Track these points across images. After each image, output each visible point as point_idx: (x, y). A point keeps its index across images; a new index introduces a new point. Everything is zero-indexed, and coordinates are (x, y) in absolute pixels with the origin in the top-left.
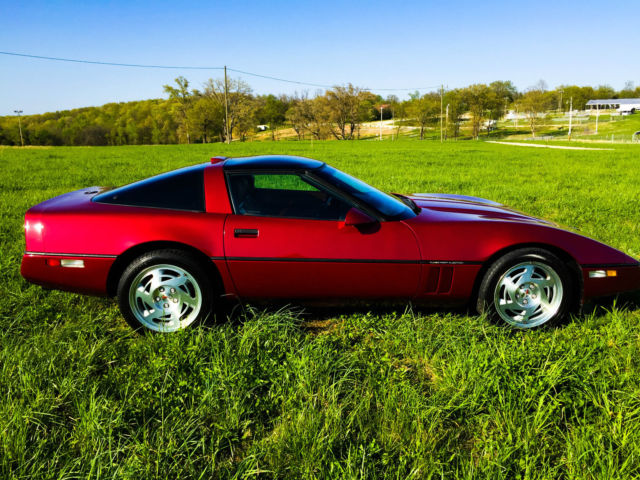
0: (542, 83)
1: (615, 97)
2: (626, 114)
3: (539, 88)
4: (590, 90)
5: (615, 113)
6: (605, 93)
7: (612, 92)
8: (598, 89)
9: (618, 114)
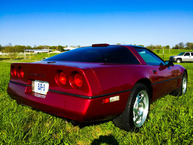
0: (10, 44)
1: (32, 49)
2: (36, 54)
3: (9, 46)
4: (24, 47)
5: (34, 53)
6: (29, 48)
7: (31, 47)
8: (27, 47)
9: (34, 54)
